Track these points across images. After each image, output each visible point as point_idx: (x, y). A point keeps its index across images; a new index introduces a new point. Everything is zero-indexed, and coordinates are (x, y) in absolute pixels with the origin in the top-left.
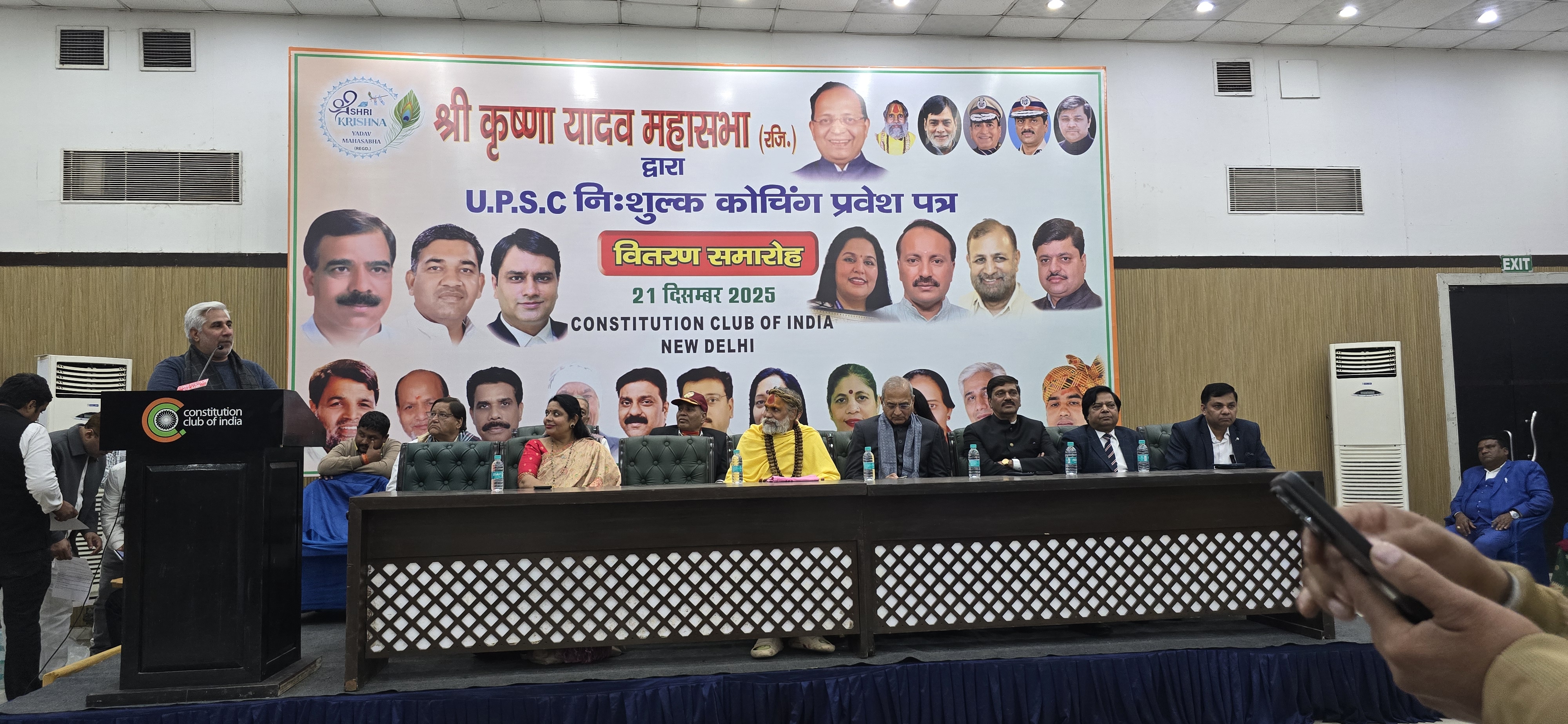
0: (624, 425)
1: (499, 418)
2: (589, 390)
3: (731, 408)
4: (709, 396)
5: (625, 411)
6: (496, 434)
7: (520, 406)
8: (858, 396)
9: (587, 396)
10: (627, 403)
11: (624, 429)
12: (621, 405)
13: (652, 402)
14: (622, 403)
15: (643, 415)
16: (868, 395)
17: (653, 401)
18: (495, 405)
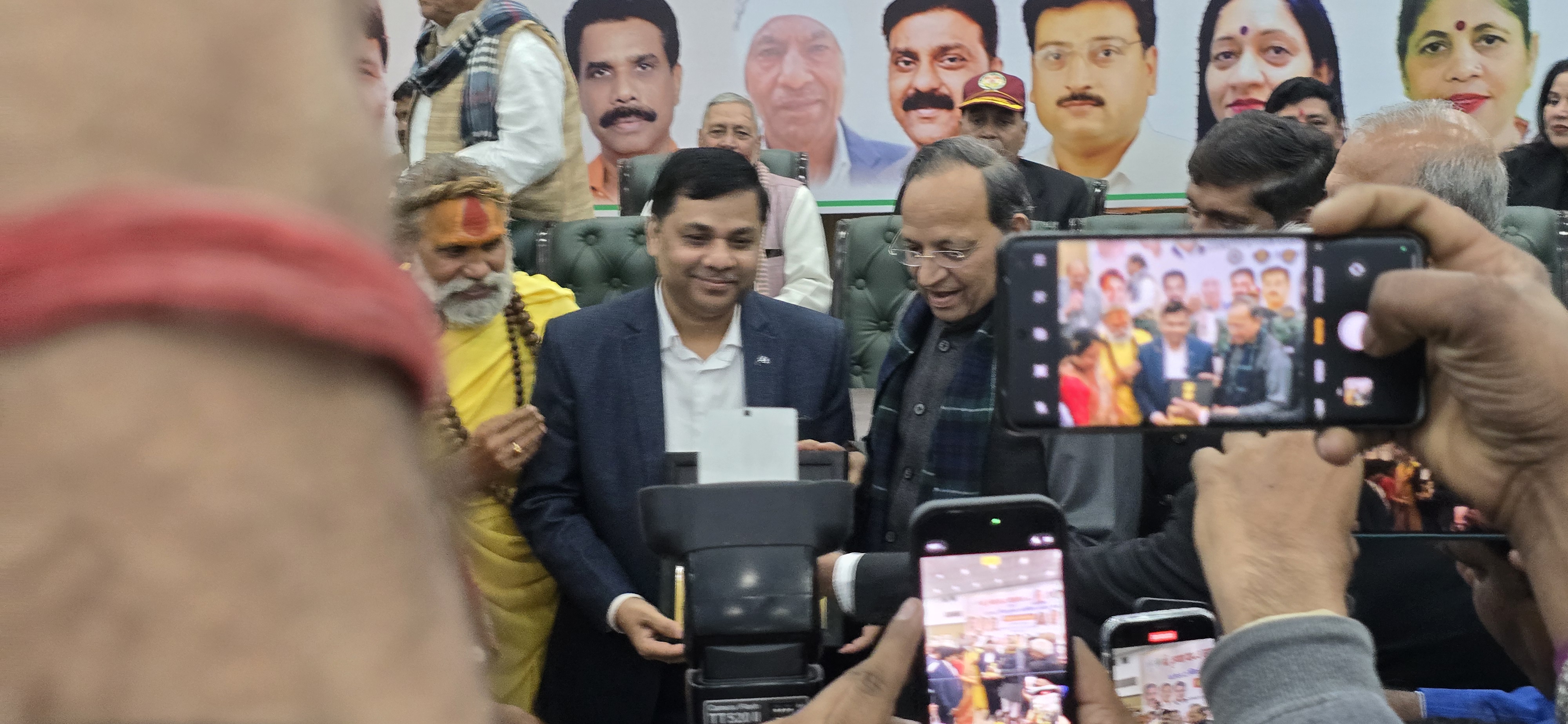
0: (902, 112)
1: (633, 99)
2: (823, 33)
3: (1151, 69)
4: (1098, 44)
5: (903, 82)
6: (629, 133)
7: (675, 72)
8: (1479, 34)
9: (818, 48)
10: (907, 63)
11: (901, 122)
12: (894, 68)
13: (963, 59)
14: (896, 63)
15: (944, 91)
16: (1506, 32)
17: (966, 56)
18: (622, 69)
